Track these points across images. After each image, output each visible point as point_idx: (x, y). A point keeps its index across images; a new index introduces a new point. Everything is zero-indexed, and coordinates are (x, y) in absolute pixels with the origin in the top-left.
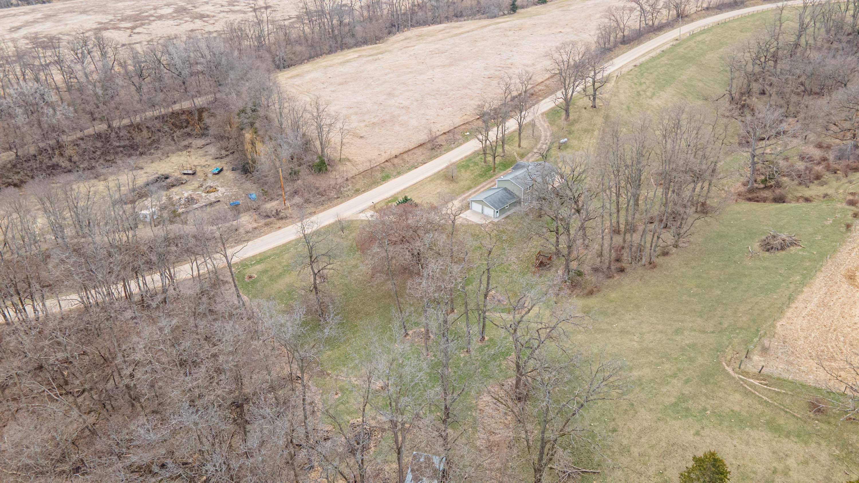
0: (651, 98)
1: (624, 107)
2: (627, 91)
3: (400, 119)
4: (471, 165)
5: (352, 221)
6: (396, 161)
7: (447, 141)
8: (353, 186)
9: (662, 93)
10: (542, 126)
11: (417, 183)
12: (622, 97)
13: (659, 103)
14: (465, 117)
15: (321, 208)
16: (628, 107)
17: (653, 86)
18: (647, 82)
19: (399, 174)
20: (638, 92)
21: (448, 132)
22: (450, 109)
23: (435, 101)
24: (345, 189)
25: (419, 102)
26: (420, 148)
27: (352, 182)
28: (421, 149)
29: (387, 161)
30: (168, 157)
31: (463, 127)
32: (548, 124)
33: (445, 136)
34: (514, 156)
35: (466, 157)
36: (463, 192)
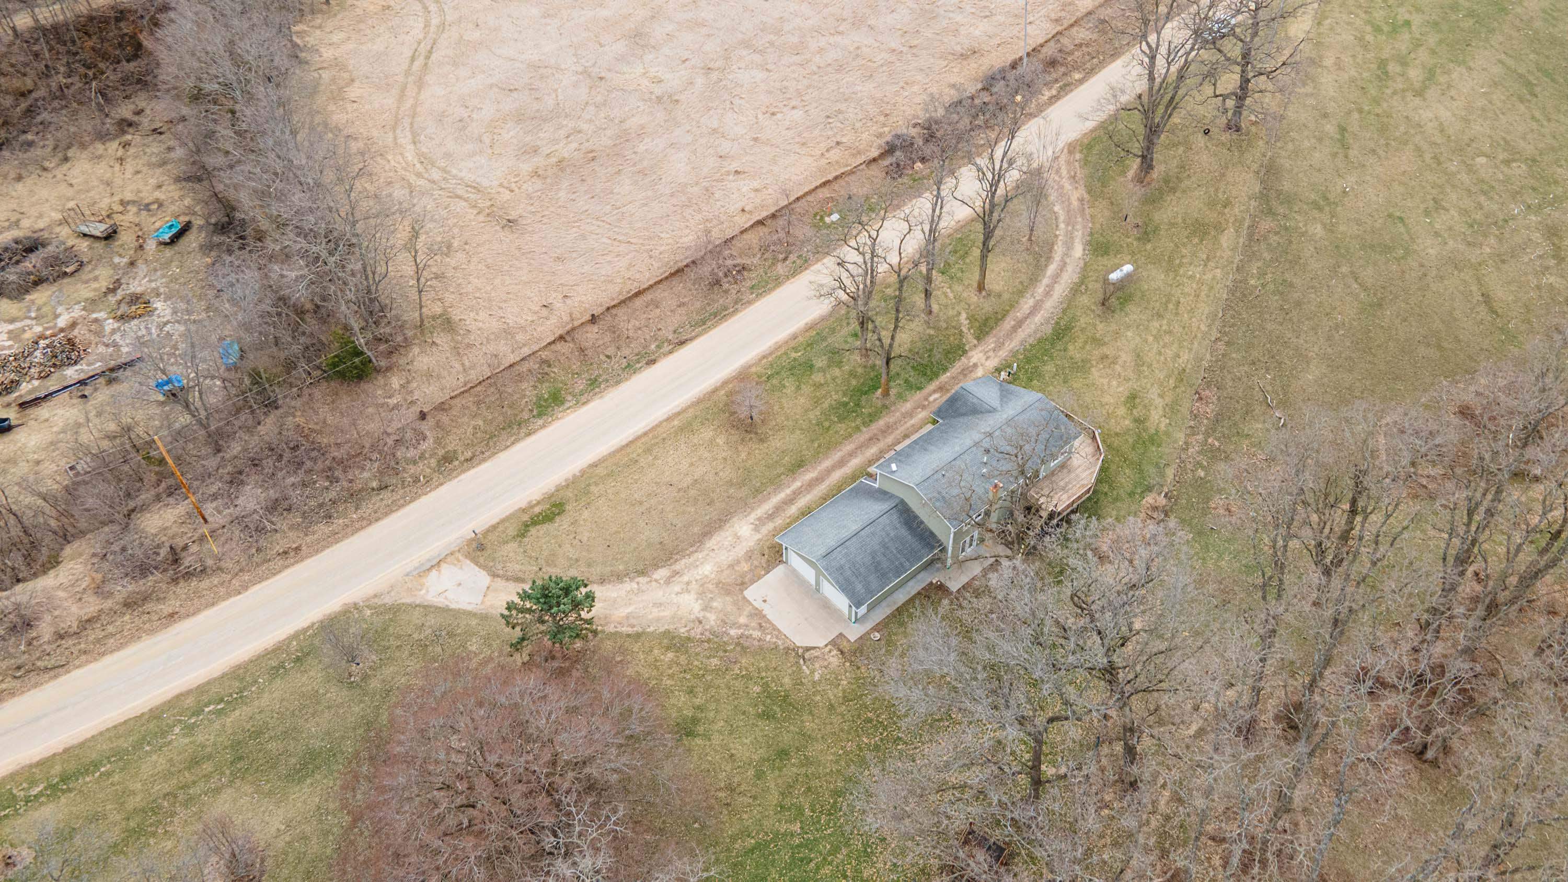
0: (1419, 93)
1: (1330, 128)
2: (1347, 59)
3: (641, 148)
4: (820, 363)
5: (396, 610)
6: (592, 334)
7: (764, 249)
8: (438, 441)
9: (1457, 72)
10: (1064, 198)
11: (638, 438)
12: (1328, 82)
13: (1445, 114)
14: (835, 155)
15: (322, 529)
16: (1342, 130)
17: (1432, 40)
18: (1416, 19)
19: (594, 385)
20: (1383, 64)
21: (774, 216)
22: (798, 114)
23: (760, 75)
24: (411, 453)
25: (714, 76)
26: (675, 281)
27: (438, 425)
28: (678, 285)
29: (561, 338)
30: (66, 159)
31: (825, 193)
32: (1081, 192)
33: (762, 230)
34: (958, 328)
35: (810, 327)
36: (775, 483)
